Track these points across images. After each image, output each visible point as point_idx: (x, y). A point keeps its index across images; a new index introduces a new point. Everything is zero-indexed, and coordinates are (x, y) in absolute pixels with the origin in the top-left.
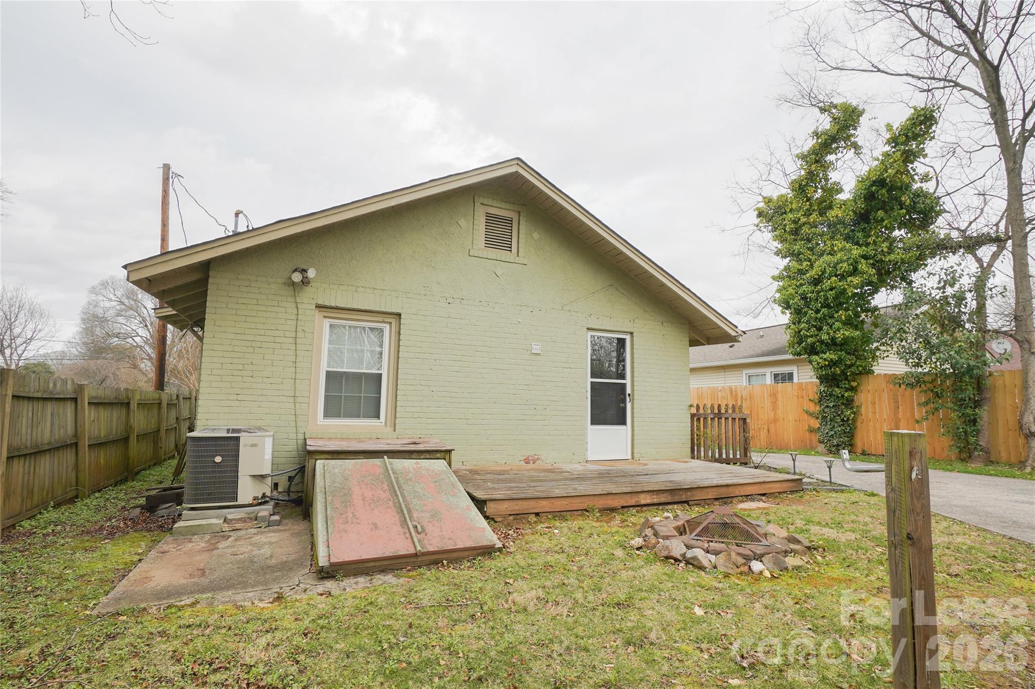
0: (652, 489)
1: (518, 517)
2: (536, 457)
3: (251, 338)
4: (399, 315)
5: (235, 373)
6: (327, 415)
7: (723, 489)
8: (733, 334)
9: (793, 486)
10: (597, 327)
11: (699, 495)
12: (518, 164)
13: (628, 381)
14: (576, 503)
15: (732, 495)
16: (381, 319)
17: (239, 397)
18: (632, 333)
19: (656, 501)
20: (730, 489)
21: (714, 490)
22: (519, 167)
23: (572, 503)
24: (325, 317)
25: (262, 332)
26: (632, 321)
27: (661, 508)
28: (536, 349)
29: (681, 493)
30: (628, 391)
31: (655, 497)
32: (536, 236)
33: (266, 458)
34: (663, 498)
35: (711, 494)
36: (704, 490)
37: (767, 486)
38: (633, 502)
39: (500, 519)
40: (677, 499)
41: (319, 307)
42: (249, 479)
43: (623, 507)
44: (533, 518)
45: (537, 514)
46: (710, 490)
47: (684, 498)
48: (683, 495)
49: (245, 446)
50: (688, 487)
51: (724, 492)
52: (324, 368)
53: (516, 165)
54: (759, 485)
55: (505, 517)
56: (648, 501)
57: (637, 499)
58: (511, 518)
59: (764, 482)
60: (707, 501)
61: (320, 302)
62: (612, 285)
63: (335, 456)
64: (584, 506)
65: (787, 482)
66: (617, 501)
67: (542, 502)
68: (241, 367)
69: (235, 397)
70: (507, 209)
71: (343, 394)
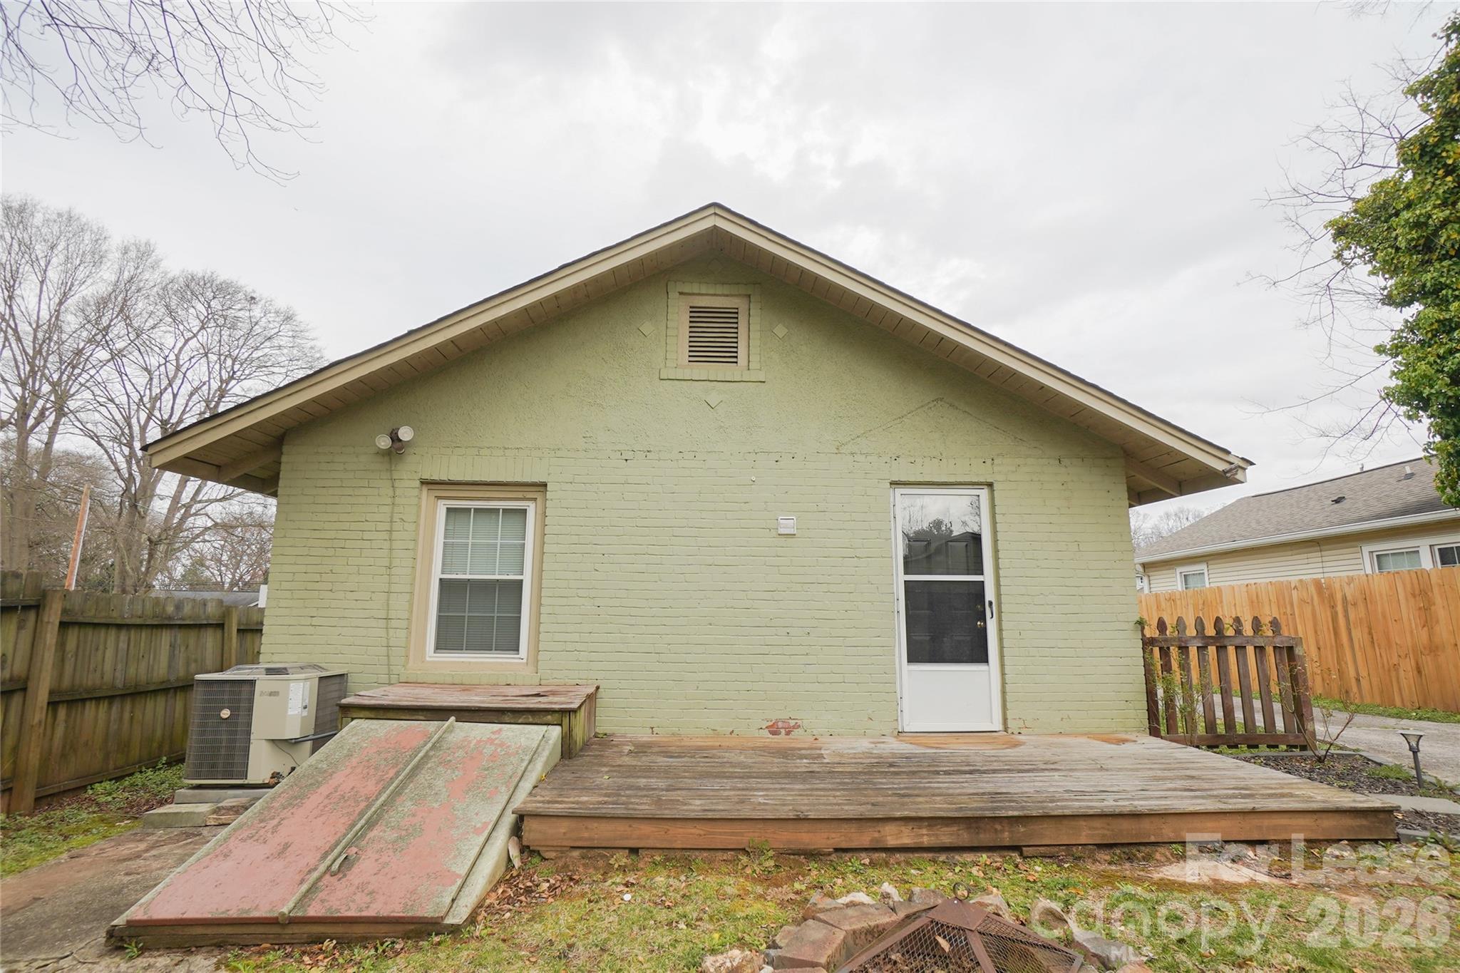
0: (913, 814)
1: (592, 853)
2: (792, 723)
3: (332, 534)
4: (545, 485)
5: (310, 586)
6: (441, 646)
7: (1126, 825)
8: (1220, 466)
9: (1360, 827)
10: (912, 479)
11: (1050, 835)
12: (715, 214)
13: (988, 578)
14: (720, 834)
15: (1153, 839)
16: (520, 495)
17: (315, 621)
18: (990, 485)
19: (926, 841)
20: (1146, 824)
21: (1097, 823)
22: (718, 219)
23: (714, 833)
24: (439, 498)
25: (347, 526)
26: (989, 462)
27: (942, 857)
28: (787, 526)
29: (998, 827)
30: (990, 595)
31: (924, 831)
32: (781, 330)
33: (289, 713)
34: (946, 836)
35: (1085, 835)
36: (1065, 822)
37: (1267, 822)
38: (865, 838)
39: (553, 855)
40: (985, 838)
41: (424, 483)
42: (266, 747)
43: (837, 850)
44: (621, 859)
45: (634, 851)
46: (1082, 823)
47: (1006, 838)
48: (1002, 831)
49: (262, 694)
50: (1016, 813)
51: (1127, 831)
52: (437, 574)
53: (713, 217)
54: (1239, 818)
55: (562, 852)
56: (906, 840)
57: (876, 835)
58: (576, 853)
59: (1253, 812)
60: (1074, 849)
61: (426, 476)
62: (942, 399)
63: (381, 714)
64: (733, 841)
65: (1337, 816)
66: (825, 835)
67: (642, 827)
68: (317, 577)
69: (308, 621)
70: (727, 296)
71: (467, 614)
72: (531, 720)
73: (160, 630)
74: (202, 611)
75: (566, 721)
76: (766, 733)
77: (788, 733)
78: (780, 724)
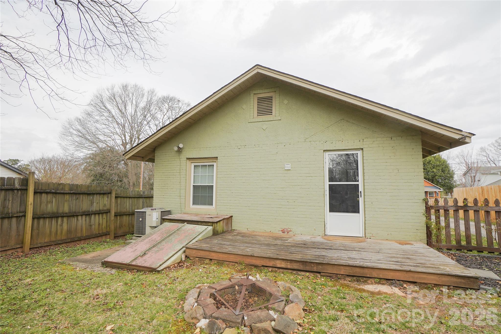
0: (285, 258)
1: (201, 259)
2: (289, 230)
3: (166, 174)
4: (217, 158)
5: (163, 187)
6: (194, 204)
7: (358, 270)
9: (460, 282)
10: (331, 149)
11: (330, 270)
12: (258, 68)
13: (360, 183)
14: (232, 258)
15: (368, 276)
16: (212, 161)
17: (164, 197)
18: (362, 149)
19: (289, 267)
20: (366, 271)
21: (347, 268)
22: (258, 69)
23: (230, 257)
24: (192, 163)
25: (170, 171)
26: (362, 141)
27: (295, 272)
28: (288, 167)
29: (313, 265)
30: (361, 189)
31: (289, 264)
32: (286, 102)
33: (153, 220)
34: (295, 266)
35: (343, 271)
36: (336, 266)
37: (416, 275)
38: (271, 263)
39: (192, 258)
40: (308, 268)
41: (187, 159)
42: (149, 228)
43: (263, 266)
44: (207, 261)
45: (211, 260)
46: (342, 267)
47: (315, 269)
48: (314, 267)
49: (147, 215)
50: (318, 262)
51: (358, 272)
52: (192, 184)
53: (257, 69)
54: (404, 273)
55: (194, 258)
56: (283, 266)
57: (274, 263)
58: (197, 259)
59: (410, 271)
60: (338, 275)
61: (188, 157)
62: (343, 119)
63: (171, 221)
64: (234, 260)
65: (450, 277)
66: (260, 261)
67: (213, 253)
68: (164, 185)
69: (163, 197)
70: (269, 92)
71: (200, 195)
72: (205, 224)
73: (139, 199)
74: (150, 194)
75: (214, 225)
76: (281, 232)
77: (288, 233)
78: (285, 230)
